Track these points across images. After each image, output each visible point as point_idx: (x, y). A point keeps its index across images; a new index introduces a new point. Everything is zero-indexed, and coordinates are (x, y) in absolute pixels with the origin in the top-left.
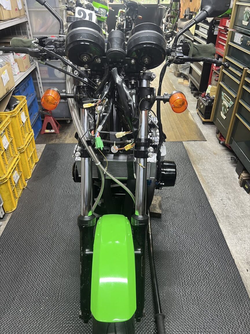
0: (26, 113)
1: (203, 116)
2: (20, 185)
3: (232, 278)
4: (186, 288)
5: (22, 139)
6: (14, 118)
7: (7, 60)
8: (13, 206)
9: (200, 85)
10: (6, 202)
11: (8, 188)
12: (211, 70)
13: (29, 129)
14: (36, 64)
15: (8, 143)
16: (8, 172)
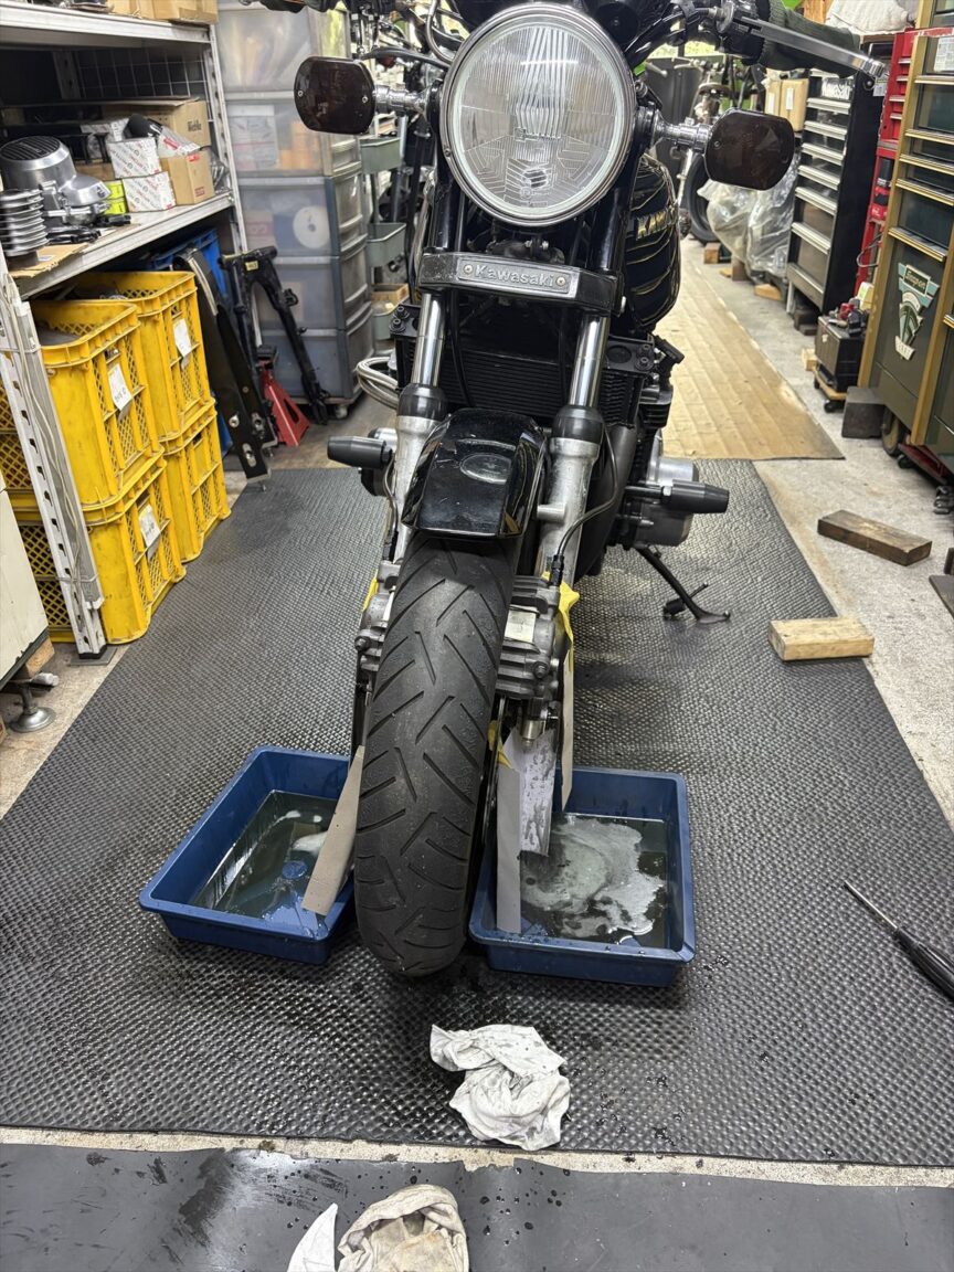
0: (191, 331)
1: (831, 383)
2: (163, 561)
3: (910, 819)
4: (736, 841)
5: (173, 408)
6: (149, 326)
7: (135, 156)
8: (133, 618)
9: (826, 292)
10: (112, 602)
11: (122, 550)
12: (867, 224)
13: (202, 394)
14: (231, 195)
15: (128, 397)
16: (124, 493)
